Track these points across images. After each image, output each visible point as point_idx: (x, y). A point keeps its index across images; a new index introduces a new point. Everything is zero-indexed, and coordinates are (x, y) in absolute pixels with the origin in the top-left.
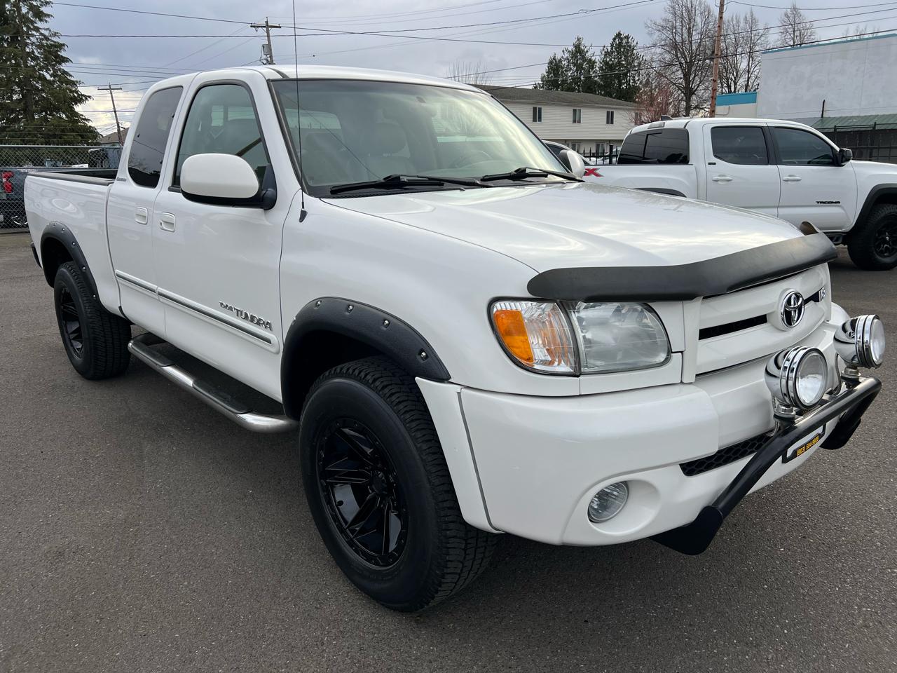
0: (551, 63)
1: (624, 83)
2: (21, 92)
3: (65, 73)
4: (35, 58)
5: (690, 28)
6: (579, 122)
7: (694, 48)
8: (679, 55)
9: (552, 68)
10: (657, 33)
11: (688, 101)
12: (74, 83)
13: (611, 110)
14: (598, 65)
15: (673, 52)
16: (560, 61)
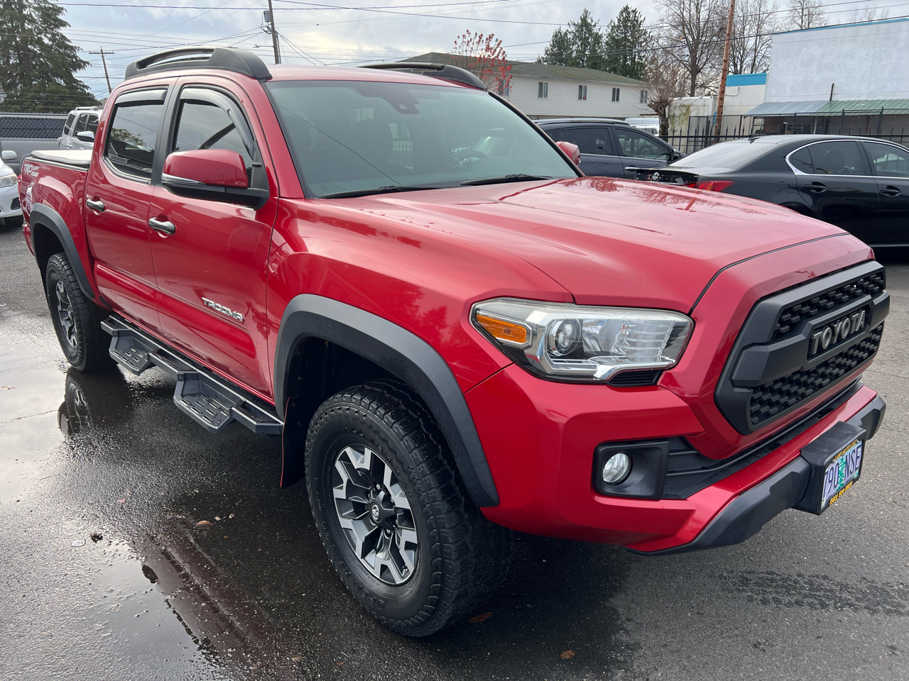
0: (556, 36)
1: (629, 59)
2: (18, 56)
3: (63, 37)
4: (32, 21)
5: (698, 4)
6: (585, 99)
7: (702, 24)
8: (686, 31)
9: (556, 41)
10: (665, 8)
11: (694, 79)
12: (73, 48)
13: (617, 88)
14: (605, 39)
15: (680, 28)
16: (566, 34)
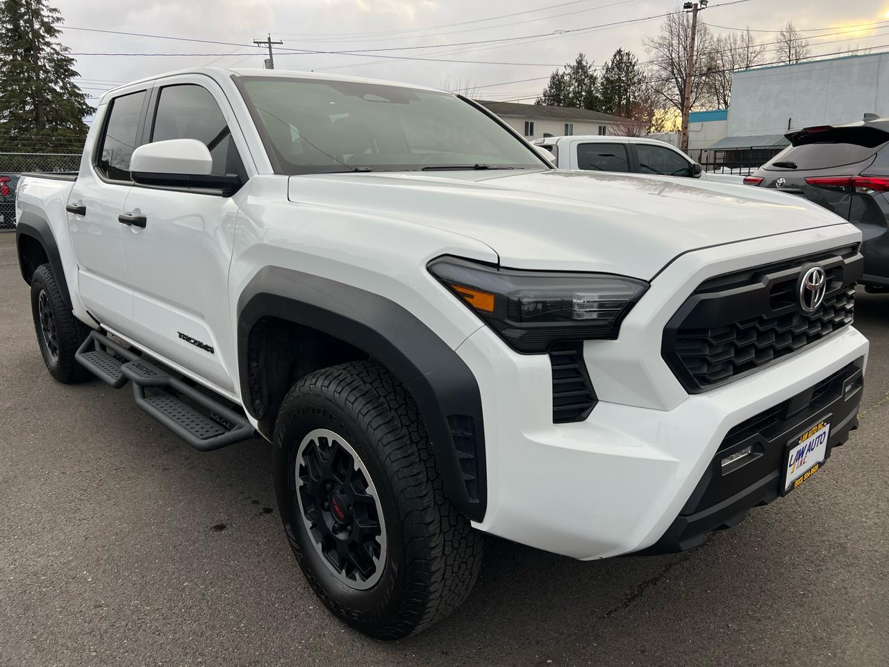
0: (553, 78)
1: (624, 99)
2: (33, 103)
3: (75, 86)
4: (46, 72)
8: (675, 72)
9: (554, 83)
10: (655, 51)
12: (82, 96)
13: (604, 125)
14: (599, 80)
15: (670, 69)
16: (563, 77)
